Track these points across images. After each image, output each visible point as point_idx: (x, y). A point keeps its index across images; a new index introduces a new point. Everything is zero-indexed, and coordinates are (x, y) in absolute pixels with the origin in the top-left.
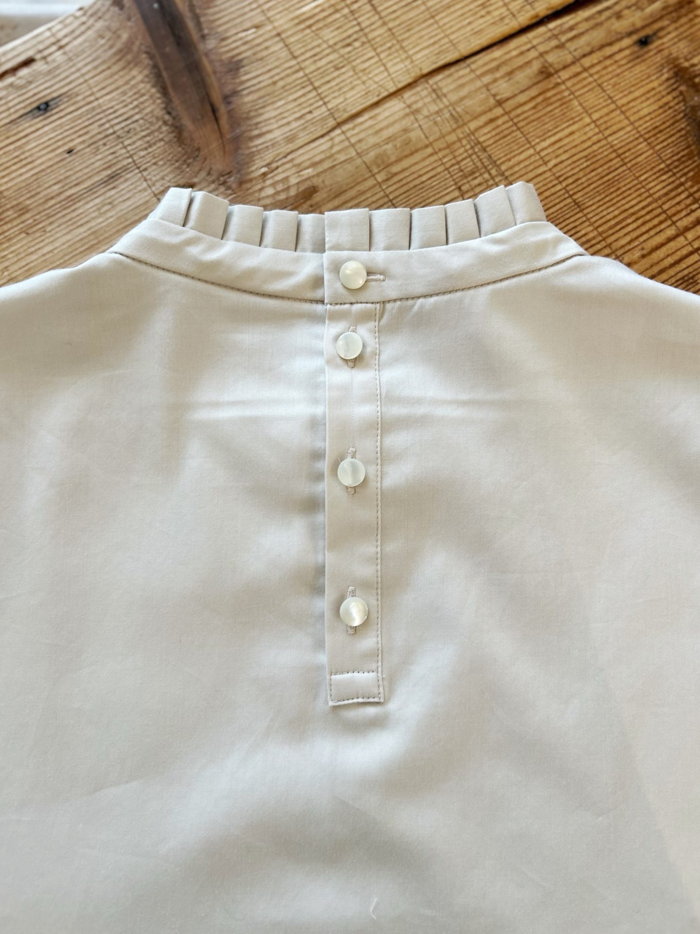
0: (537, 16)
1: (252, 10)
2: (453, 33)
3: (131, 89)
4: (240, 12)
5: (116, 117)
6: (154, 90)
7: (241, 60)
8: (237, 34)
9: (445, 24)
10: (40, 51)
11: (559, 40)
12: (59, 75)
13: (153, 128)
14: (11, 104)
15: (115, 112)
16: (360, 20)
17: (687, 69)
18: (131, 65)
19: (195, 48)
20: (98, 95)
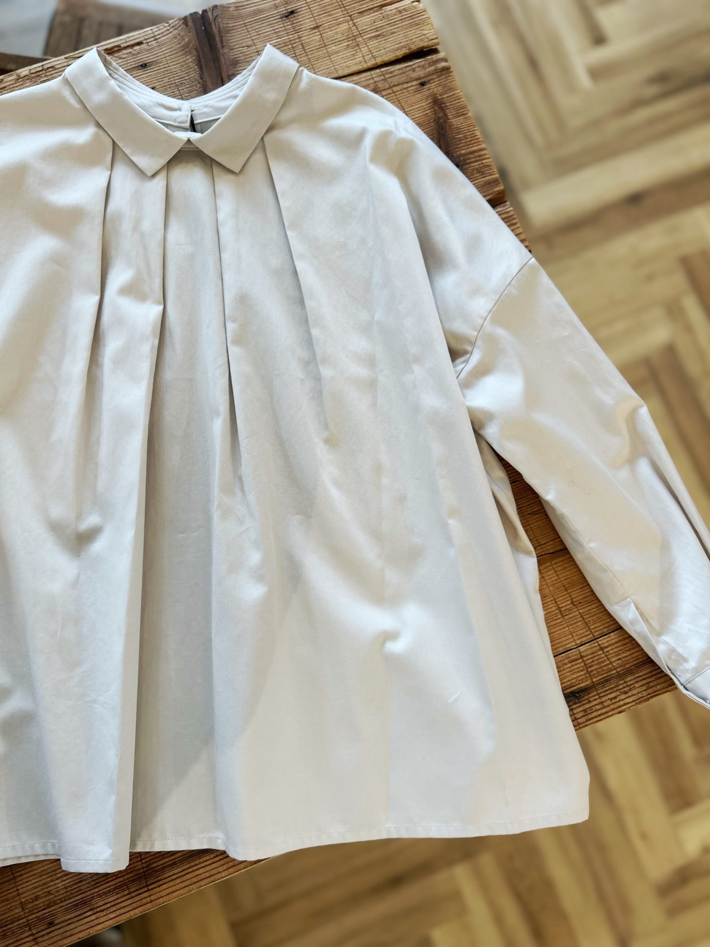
0: (376, 64)
1: (247, 38)
2: (337, 65)
3: (186, 64)
4: (241, 38)
5: (177, 76)
6: (196, 67)
7: (238, 60)
8: (238, 48)
9: (334, 60)
10: (146, 39)
11: (385, 77)
12: (153, 52)
13: (193, 84)
14: (129, 61)
15: (177, 74)
16: (296, 52)
17: (440, 99)
18: (188, 54)
19: (218, 51)
20: (170, 65)
